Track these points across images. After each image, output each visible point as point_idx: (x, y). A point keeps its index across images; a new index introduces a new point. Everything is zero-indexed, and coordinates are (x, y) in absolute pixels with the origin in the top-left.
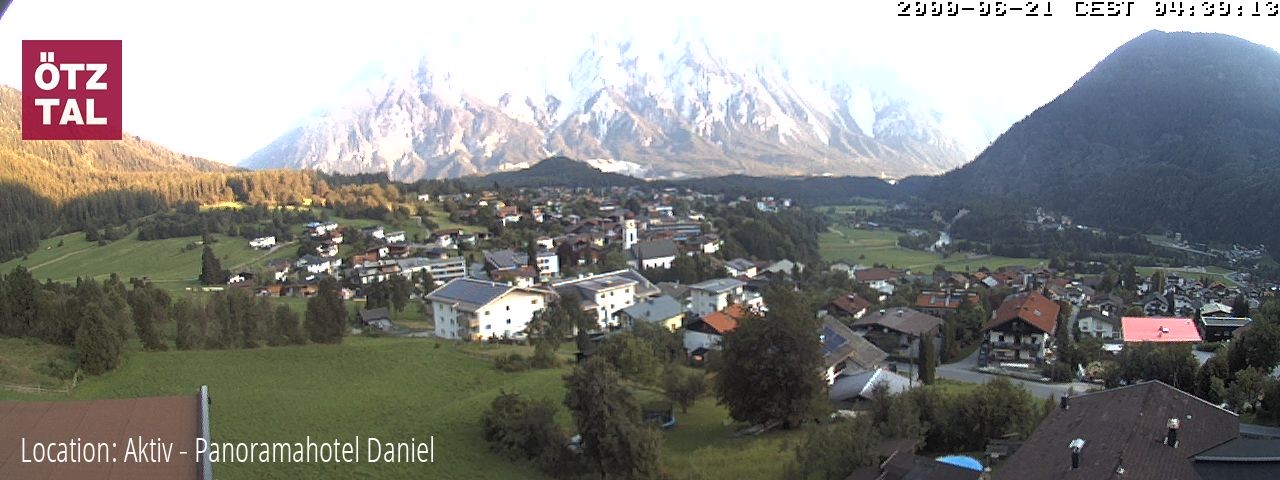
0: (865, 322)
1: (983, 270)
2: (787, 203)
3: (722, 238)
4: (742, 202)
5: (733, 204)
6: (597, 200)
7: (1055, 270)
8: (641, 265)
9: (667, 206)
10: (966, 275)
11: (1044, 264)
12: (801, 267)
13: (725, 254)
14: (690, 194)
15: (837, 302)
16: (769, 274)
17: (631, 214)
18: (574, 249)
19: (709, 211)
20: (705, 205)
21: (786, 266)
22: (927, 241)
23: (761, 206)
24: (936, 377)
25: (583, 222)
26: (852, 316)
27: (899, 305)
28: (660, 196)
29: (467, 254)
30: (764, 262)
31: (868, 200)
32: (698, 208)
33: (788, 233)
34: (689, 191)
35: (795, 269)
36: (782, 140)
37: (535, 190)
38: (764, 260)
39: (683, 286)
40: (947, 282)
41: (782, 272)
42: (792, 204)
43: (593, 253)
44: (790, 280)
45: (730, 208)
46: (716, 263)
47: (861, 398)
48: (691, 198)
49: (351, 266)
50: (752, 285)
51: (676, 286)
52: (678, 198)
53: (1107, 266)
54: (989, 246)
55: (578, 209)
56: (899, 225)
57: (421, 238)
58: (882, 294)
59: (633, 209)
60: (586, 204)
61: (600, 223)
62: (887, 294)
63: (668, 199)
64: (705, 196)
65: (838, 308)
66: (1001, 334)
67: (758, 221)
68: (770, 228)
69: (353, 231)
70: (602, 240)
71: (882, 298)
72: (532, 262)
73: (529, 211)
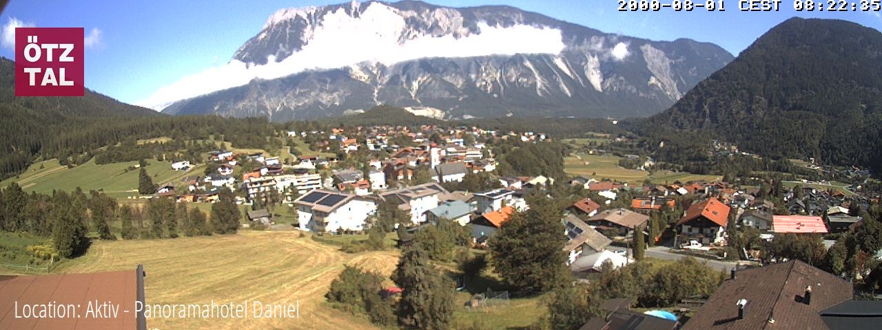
0: (596, 218)
1: (677, 183)
2: (543, 137)
3: (497, 160)
4: (511, 136)
5: (505, 137)
6: (410, 134)
7: (727, 183)
8: (441, 179)
9: (459, 139)
10: (665, 186)
11: (719, 178)
12: (552, 180)
13: (500, 172)
14: (476, 130)
15: (576, 205)
16: (530, 185)
17: (434, 144)
18: (396, 168)
19: (489, 142)
20: (486, 138)
21: (541, 180)
22: (639, 163)
23: (524, 139)
24: (645, 256)
25: (402, 150)
26: (587, 214)
27: (619, 207)
28: (455, 132)
29: (322, 171)
30: (526, 177)
31: (599, 135)
32: (480, 140)
33: (543, 157)
34: (474, 128)
35: (548, 182)
36: (539, 93)
37: (368, 128)
38: (527, 176)
39: (471, 194)
40: (652, 191)
41: (538, 183)
42: (546, 137)
43: (409, 171)
44: (545, 189)
45: (503, 140)
46: (493, 178)
47: (594, 271)
48: (475, 133)
49: (242, 180)
50: (518, 193)
51: (466, 194)
52: (467, 133)
53: (763, 180)
54: (681, 166)
55: (398, 141)
56: (619, 152)
57: (290, 161)
58: (608, 199)
59: (436, 140)
60: (405, 137)
61: (413, 150)
62: (611, 199)
63: (460, 133)
64: (485, 132)
65: (577, 209)
66: (690, 227)
67: (522, 149)
68: (530, 154)
69: (243, 156)
70: (415, 162)
71: (608, 202)
72: (366, 177)
73: (365, 142)
